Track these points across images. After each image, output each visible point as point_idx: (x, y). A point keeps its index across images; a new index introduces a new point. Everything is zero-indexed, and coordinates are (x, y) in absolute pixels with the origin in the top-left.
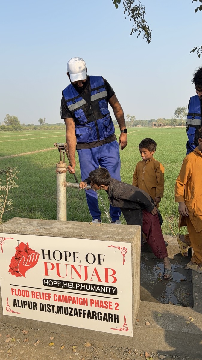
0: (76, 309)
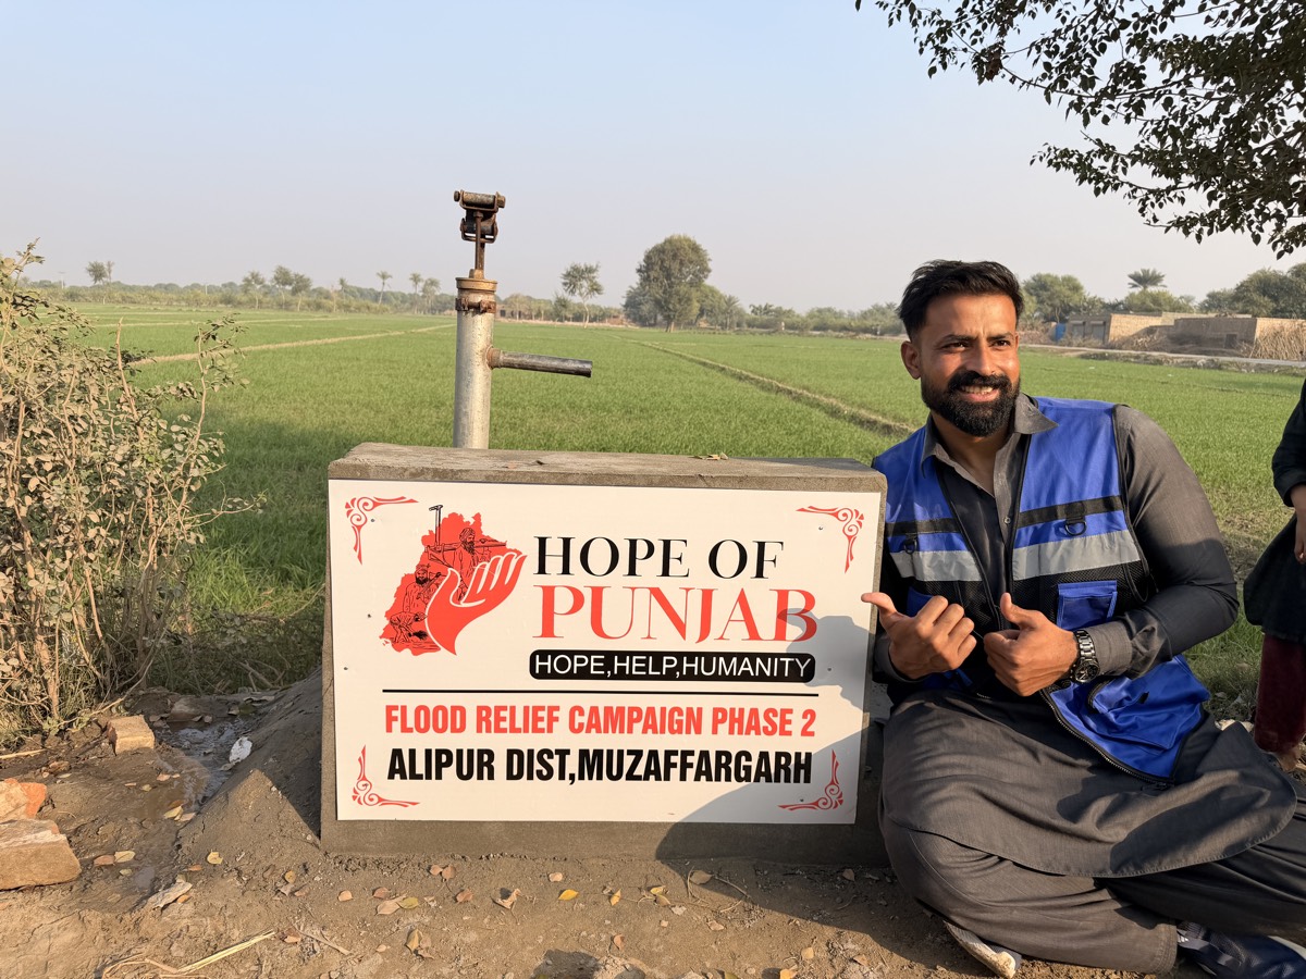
0: (653, 754)
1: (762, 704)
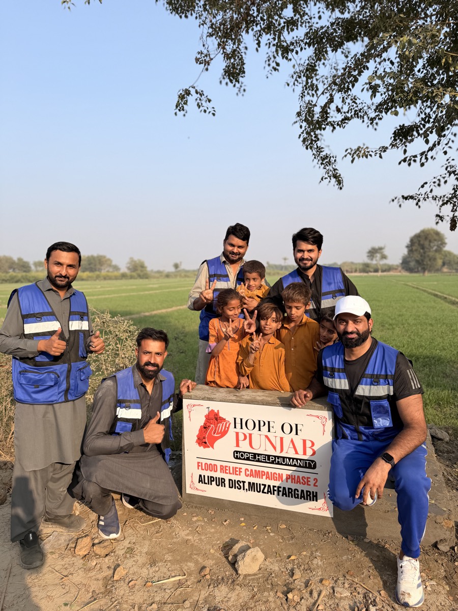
0: (269, 486)
1: (301, 475)
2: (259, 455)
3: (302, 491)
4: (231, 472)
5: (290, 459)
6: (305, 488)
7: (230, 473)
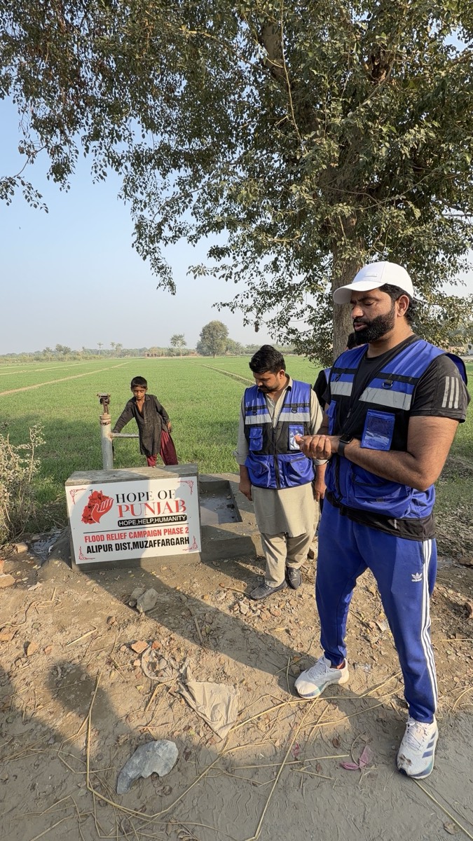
0: (151, 541)
1: (175, 527)
2: (140, 520)
3: (177, 539)
4: (117, 537)
5: (166, 517)
6: (179, 536)
7: (116, 539)
